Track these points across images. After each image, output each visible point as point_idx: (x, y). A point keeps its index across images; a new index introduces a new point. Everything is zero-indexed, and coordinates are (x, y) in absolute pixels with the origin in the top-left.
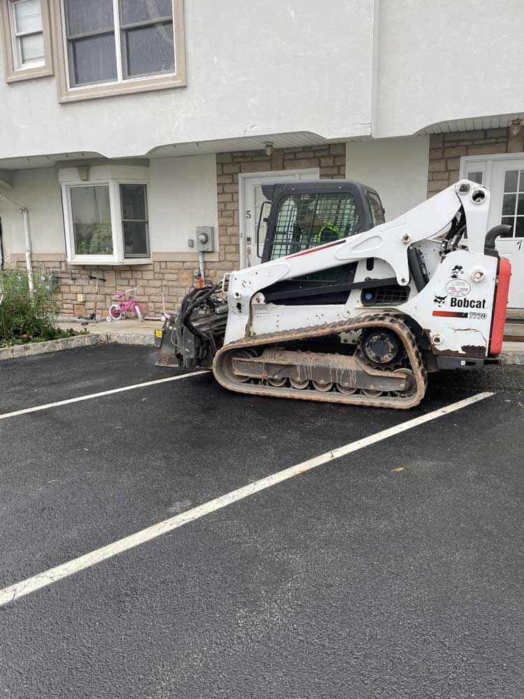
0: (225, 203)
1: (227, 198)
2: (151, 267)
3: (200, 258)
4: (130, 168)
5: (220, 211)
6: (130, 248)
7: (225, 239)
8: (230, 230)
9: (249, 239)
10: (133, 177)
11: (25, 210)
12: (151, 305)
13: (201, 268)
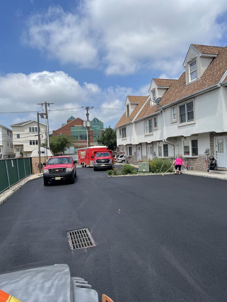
0: (212, 143)
1: (212, 142)
2: (198, 158)
3: (207, 156)
4: (193, 137)
5: (211, 145)
6: (194, 154)
7: (212, 152)
8: (213, 150)
9: (217, 152)
10: (194, 139)
11: (178, 145)
12: (198, 167)
13: (207, 158)
